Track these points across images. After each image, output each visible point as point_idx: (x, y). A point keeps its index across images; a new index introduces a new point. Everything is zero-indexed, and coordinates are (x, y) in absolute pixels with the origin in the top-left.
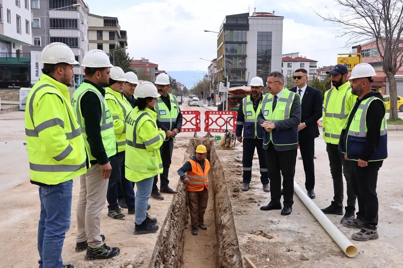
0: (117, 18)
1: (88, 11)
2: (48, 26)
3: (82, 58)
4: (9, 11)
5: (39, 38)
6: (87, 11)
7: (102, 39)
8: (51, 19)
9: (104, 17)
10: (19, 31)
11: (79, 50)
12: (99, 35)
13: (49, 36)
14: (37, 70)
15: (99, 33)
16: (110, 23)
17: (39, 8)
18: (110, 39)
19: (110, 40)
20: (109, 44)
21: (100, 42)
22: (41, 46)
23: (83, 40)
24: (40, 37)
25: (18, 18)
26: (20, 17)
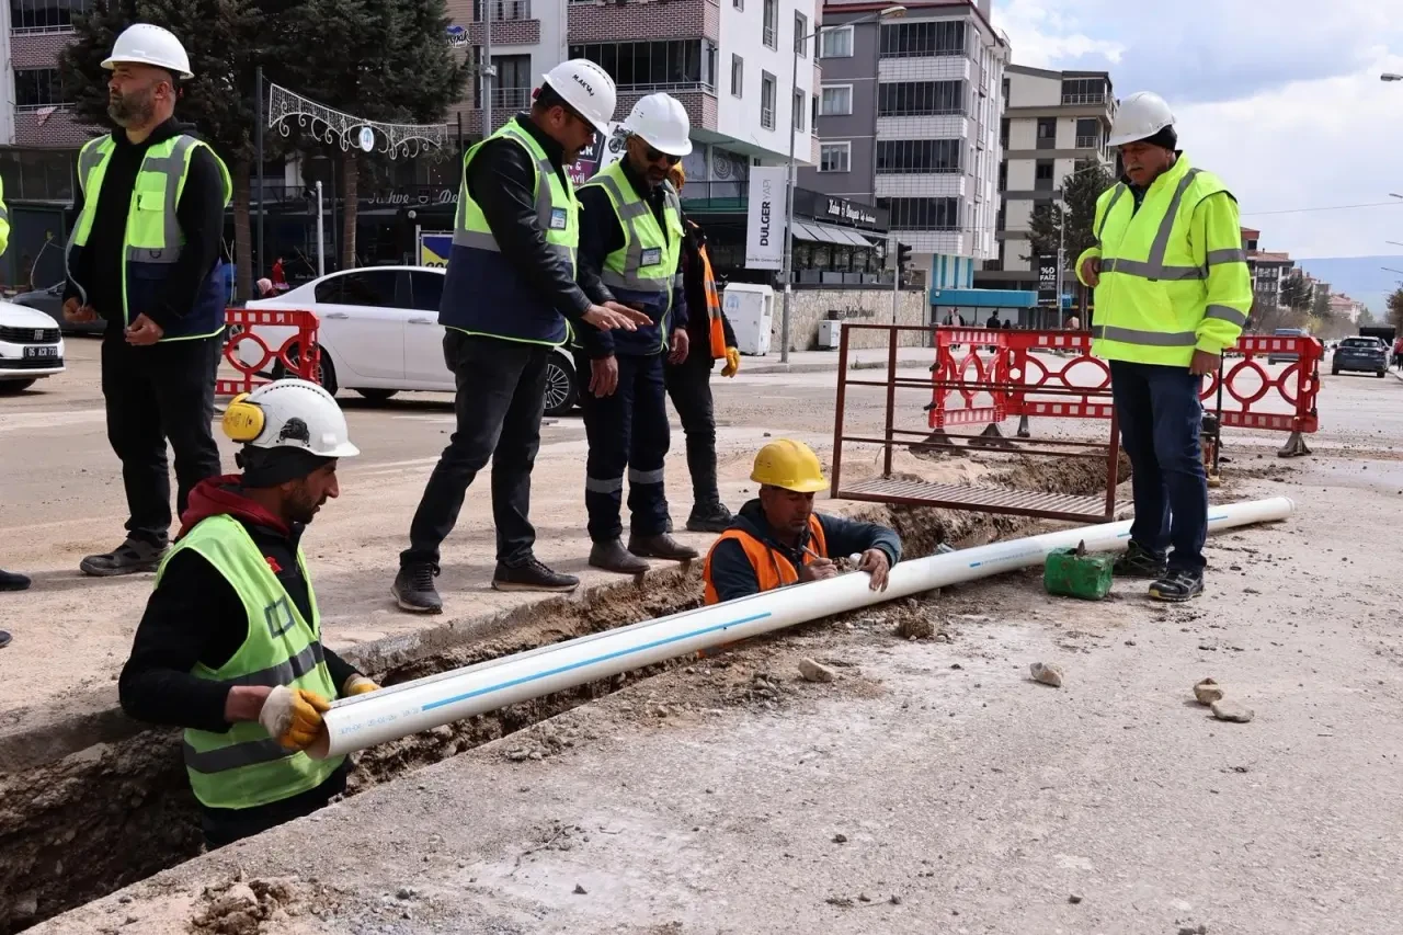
0: (1107, 73)
1: (1007, 55)
2: (874, 107)
3: (972, 203)
4: (737, 64)
5: (846, 146)
6: (1001, 56)
7: (1052, 145)
8: (883, 86)
9: (1065, 74)
10: (767, 121)
11: (963, 179)
12: (1043, 133)
13: (874, 139)
14: (766, 225)
15: (1043, 128)
16: (1083, 92)
17: (852, 55)
18: (1080, 143)
19: (1080, 146)
20: (1073, 161)
21: (1045, 154)
22: (849, 170)
23: (979, 149)
24: (849, 143)
25: (768, 83)
26: (774, 78)
